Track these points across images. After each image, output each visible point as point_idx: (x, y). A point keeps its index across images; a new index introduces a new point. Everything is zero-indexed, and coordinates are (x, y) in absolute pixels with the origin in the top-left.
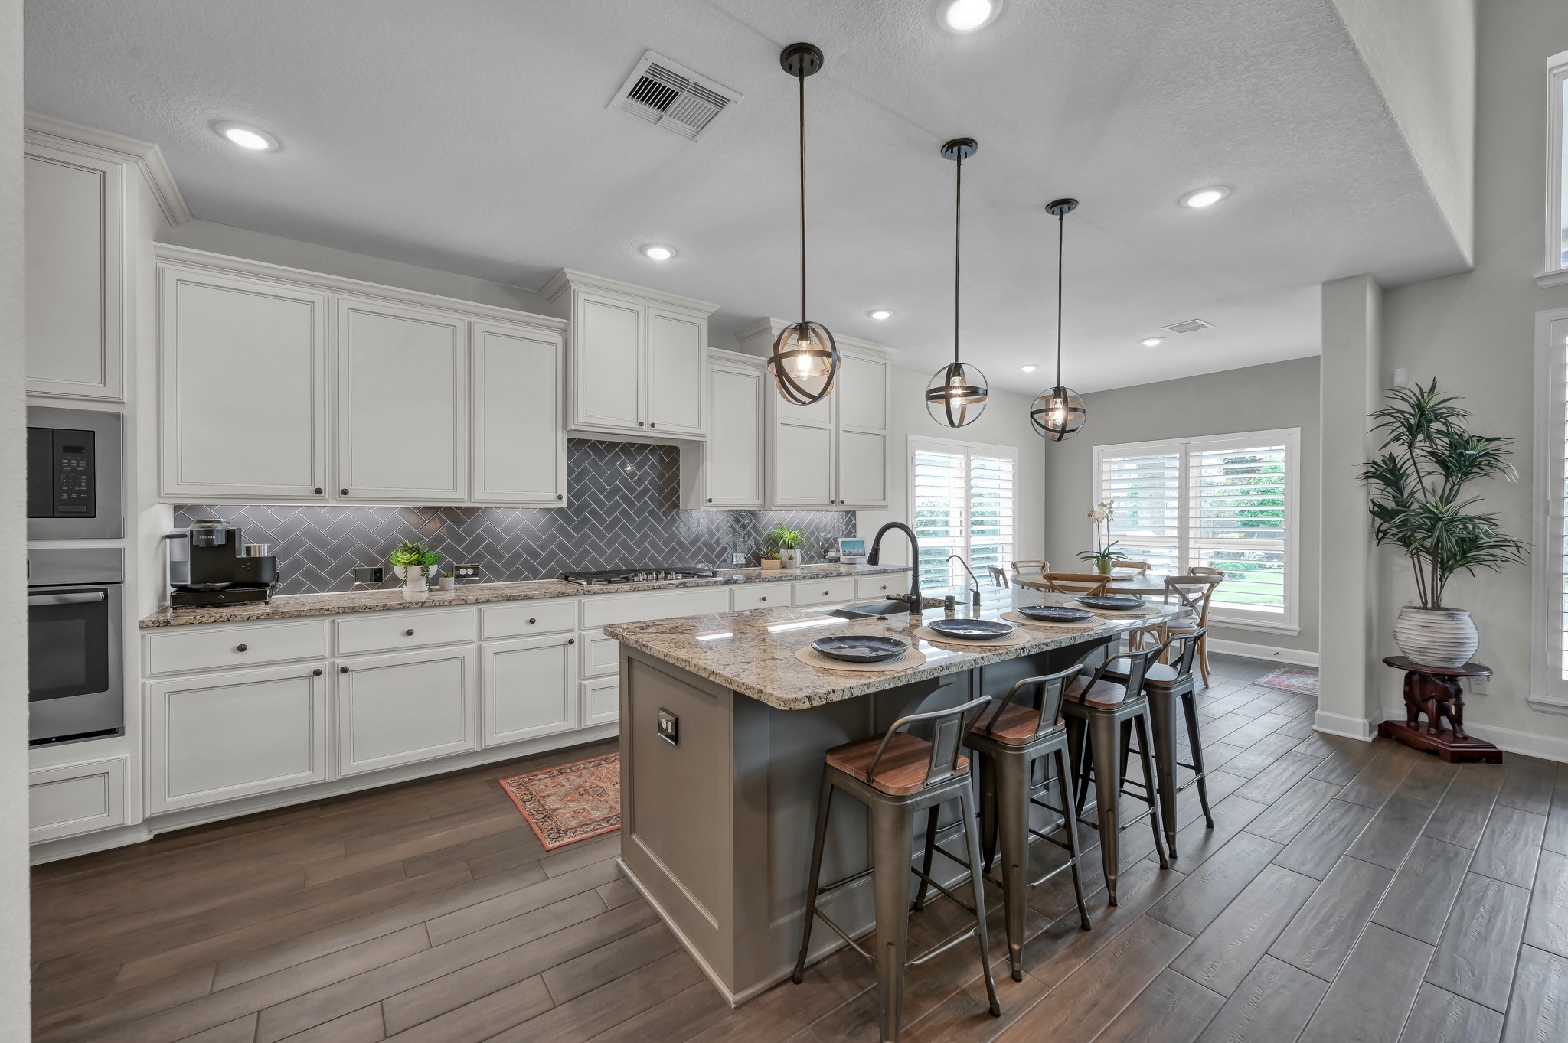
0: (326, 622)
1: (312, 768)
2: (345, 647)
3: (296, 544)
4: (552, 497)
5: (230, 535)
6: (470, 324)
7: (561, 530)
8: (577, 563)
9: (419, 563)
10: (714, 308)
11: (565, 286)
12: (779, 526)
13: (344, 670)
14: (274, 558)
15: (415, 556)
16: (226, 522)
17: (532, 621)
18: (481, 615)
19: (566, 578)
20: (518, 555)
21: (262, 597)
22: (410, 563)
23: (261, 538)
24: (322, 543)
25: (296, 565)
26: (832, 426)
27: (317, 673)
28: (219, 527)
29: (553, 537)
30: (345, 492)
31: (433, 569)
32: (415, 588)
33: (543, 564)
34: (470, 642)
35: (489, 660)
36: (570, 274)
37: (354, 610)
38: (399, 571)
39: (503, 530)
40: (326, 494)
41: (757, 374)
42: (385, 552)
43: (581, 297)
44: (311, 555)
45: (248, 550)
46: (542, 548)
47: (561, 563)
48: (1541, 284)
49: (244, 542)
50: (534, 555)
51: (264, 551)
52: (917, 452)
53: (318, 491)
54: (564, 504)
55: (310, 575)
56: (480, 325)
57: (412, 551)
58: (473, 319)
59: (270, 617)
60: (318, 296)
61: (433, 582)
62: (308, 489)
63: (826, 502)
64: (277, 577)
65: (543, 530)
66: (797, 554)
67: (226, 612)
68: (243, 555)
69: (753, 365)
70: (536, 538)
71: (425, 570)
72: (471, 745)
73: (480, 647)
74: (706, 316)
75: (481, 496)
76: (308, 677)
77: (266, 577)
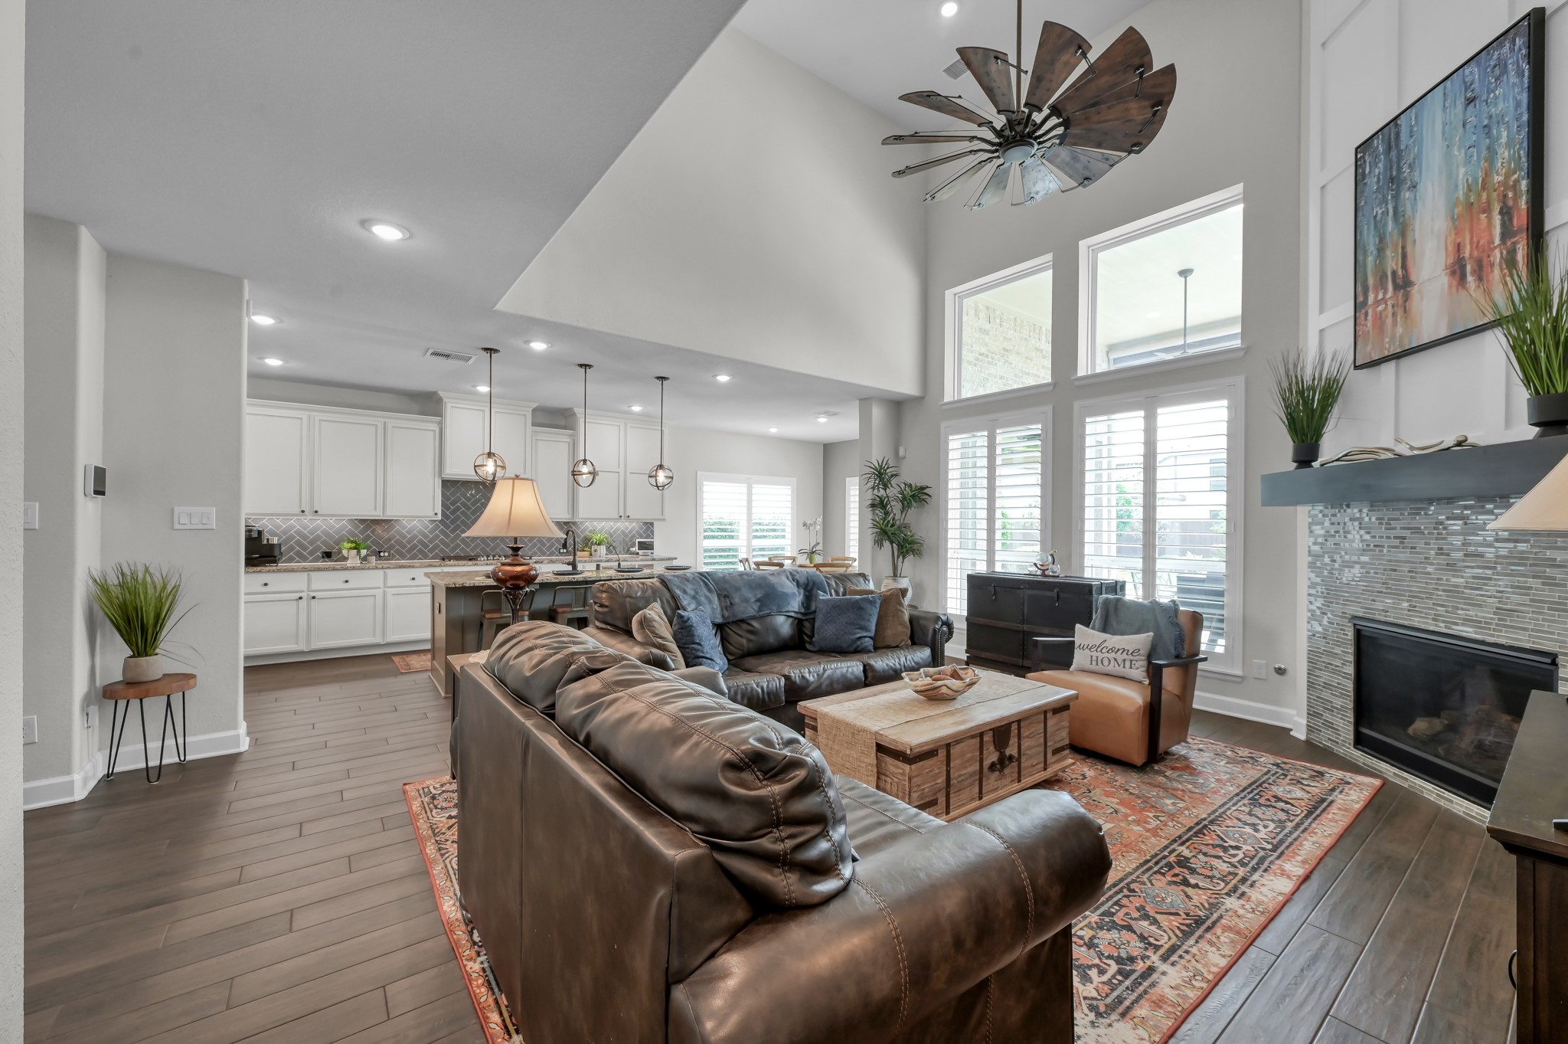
0: (305, 574)
1: (297, 643)
2: (314, 587)
3: (292, 537)
4: (431, 514)
5: (260, 533)
6: (385, 423)
7: (442, 532)
8: (453, 550)
9: (355, 548)
10: (535, 405)
11: (440, 401)
12: (593, 531)
13: (314, 598)
14: (280, 544)
15: (354, 545)
16: (258, 526)
17: (413, 579)
18: (385, 575)
19: (443, 559)
20: (415, 546)
21: (275, 562)
22: (351, 548)
23: (274, 534)
24: (305, 537)
25: (292, 548)
26: (621, 471)
27: (301, 598)
28: (255, 528)
29: (437, 536)
30: (316, 512)
31: (364, 552)
32: (353, 560)
33: (431, 551)
34: (379, 588)
35: (390, 598)
36: (441, 394)
37: (319, 569)
38: (345, 552)
39: (407, 532)
40: (306, 513)
41: (568, 440)
42: (338, 543)
43: (449, 406)
44: (298, 543)
45: (268, 540)
46: (431, 541)
47: (442, 550)
48: (944, 407)
49: (266, 535)
50: (426, 546)
51: (275, 541)
52: (705, 483)
53: (303, 511)
54: (439, 517)
55: (298, 554)
56: (391, 423)
57: (352, 542)
58: (387, 420)
59: (279, 571)
60: (304, 415)
61: (364, 559)
62: (298, 510)
63: (617, 516)
64: (281, 554)
65: (431, 532)
66: (603, 549)
67: (259, 569)
68: (265, 542)
69: (565, 435)
70: (426, 536)
71: (359, 553)
72: (378, 640)
73: (384, 592)
74: (531, 410)
75: (390, 513)
76: (296, 600)
77: (276, 553)
